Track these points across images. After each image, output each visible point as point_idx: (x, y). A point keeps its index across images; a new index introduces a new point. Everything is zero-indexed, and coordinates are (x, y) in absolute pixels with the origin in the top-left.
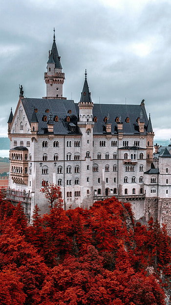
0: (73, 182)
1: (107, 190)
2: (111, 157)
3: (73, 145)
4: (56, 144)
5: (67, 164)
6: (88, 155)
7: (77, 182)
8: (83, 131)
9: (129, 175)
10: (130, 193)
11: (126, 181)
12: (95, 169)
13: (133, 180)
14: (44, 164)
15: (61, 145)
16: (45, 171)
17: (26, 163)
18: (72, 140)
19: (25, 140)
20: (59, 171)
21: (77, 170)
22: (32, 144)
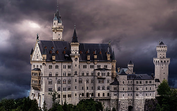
0: (67, 89)
1: (88, 94)
2: (90, 74)
3: (67, 67)
4: (57, 67)
5: (63, 78)
6: (76, 73)
7: (69, 89)
8: (73, 59)
9: (101, 85)
10: (101, 96)
11: (99, 89)
12: (80, 82)
13: (103, 89)
14: (50, 78)
15: (60, 67)
16: (50, 83)
17: (40, 78)
18: (67, 64)
19: (39, 64)
20: (59, 82)
21: (69, 82)
22: (43, 67)
